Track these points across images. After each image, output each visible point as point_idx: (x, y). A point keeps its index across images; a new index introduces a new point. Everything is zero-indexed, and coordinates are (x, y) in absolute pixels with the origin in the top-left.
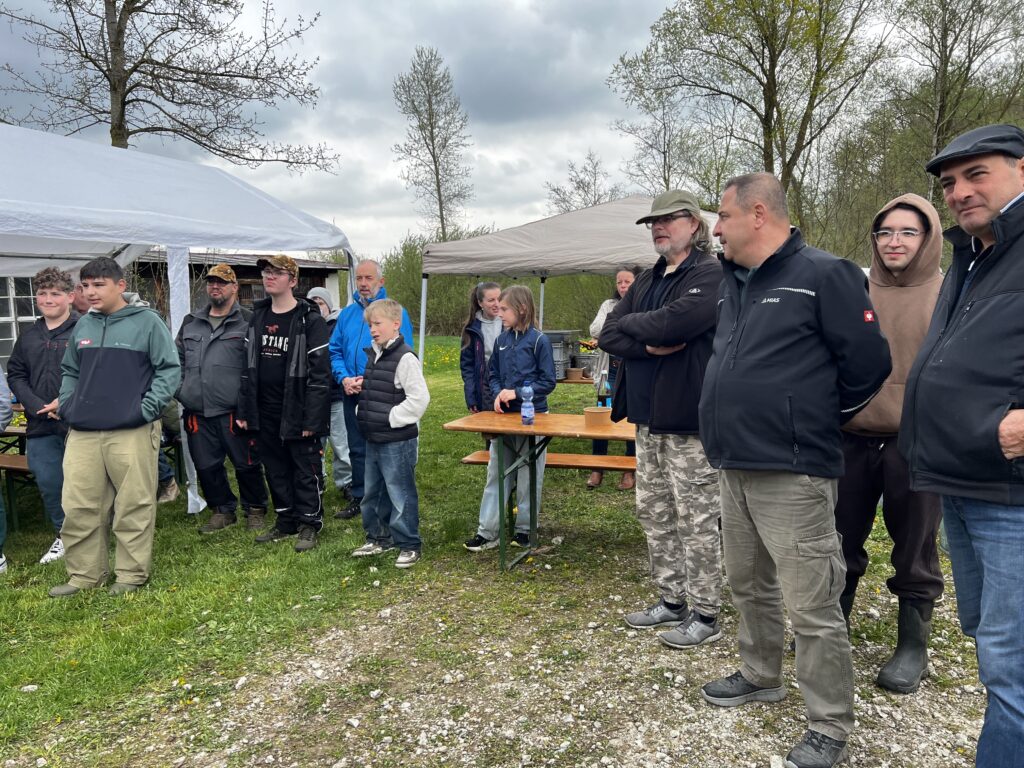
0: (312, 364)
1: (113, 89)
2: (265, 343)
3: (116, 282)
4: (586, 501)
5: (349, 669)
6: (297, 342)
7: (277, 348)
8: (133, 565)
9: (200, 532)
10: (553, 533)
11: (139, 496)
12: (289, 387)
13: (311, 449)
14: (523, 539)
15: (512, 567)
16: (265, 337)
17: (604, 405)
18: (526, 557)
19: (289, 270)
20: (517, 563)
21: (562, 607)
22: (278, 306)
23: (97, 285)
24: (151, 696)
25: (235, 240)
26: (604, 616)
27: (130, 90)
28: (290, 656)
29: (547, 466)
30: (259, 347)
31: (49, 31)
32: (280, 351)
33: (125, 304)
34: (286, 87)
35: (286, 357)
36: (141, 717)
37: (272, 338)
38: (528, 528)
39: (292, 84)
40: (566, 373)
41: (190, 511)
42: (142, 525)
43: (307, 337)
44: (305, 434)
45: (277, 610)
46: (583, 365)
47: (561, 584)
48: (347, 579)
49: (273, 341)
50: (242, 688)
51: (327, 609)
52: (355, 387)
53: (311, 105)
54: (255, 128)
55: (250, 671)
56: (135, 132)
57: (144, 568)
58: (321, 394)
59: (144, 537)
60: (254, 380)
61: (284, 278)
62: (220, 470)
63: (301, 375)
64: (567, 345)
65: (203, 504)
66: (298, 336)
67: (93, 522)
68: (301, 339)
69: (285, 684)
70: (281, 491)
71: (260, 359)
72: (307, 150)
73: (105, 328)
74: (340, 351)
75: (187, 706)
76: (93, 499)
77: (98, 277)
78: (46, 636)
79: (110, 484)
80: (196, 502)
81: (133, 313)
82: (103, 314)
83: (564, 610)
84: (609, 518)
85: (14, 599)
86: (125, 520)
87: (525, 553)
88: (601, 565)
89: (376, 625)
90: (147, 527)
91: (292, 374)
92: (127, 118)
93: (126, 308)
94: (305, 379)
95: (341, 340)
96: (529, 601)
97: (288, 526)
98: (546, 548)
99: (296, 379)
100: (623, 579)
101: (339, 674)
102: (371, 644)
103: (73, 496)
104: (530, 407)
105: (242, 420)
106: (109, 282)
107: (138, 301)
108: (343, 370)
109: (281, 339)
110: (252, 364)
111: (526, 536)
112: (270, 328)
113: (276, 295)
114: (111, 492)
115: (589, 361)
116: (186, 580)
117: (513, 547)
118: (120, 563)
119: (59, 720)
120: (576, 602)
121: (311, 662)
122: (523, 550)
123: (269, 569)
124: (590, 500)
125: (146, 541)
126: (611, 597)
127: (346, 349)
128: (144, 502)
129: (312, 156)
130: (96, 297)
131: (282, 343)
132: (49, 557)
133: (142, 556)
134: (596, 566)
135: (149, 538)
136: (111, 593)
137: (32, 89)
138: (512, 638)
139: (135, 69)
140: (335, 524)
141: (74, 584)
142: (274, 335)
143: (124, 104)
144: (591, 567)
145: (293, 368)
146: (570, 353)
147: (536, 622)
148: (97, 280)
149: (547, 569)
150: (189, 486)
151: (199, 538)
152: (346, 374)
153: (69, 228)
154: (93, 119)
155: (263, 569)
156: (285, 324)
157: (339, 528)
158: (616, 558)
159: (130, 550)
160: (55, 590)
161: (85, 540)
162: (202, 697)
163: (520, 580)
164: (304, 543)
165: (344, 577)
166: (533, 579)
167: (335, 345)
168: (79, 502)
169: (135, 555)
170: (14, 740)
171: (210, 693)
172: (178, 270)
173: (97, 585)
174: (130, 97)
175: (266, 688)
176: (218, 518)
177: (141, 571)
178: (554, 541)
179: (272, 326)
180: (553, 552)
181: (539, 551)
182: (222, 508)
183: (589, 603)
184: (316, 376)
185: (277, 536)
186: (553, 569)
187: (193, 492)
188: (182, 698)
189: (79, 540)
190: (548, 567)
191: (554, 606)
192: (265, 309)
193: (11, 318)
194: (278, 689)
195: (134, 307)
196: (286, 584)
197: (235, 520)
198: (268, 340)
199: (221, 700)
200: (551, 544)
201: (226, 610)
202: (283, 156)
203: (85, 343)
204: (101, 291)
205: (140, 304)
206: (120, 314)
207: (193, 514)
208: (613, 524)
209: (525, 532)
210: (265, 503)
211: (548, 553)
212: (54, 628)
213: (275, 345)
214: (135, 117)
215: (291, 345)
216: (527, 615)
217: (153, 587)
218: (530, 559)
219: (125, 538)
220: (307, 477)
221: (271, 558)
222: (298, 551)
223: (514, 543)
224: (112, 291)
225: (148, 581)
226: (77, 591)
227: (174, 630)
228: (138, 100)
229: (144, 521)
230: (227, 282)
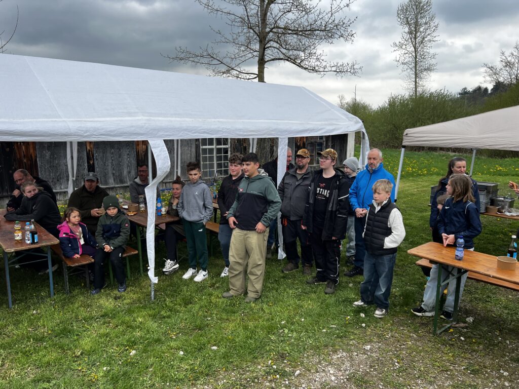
0: (340, 205)
1: (261, 42)
2: (318, 192)
3: (255, 164)
4: (491, 291)
5: (348, 380)
6: (334, 193)
7: (323, 195)
8: (255, 290)
9: (283, 272)
10: (468, 313)
11: (258, 260)
12: (328, 216)
13: (335, 245)
14: (448, 315)
15: (440, 334)
16: (318, 189)
18: (449, 328)
19: (331, 157)
20: (444, 331)
21: (469, 371)
22: (325, 174)
23: (247, 165)
24: (259, 367)
26: (495, 385)
27: (268, 42)
28: (320, 362)
30: (315, 194)
31: (237, 17)
32: (325, 197)
33: (258, 174)
34: (339, 34)
35: (327, 200)
36: (255, 378)
37: (322, 189)
38: (453, 310)
39: (342, 32)
40: (487, 209)
41: (279, 258)
42: (259, 273)
43: (339, 191)
44: (333, 238)
45: (315, 330)
46: (499, 205)
47: (470, 353)
48: (349, 317)
49: (322, 191)
50: (297, 376)
51: (338, 337)
52: (361, 214)
53: (351, 42)
54: (322, 58)
55: (301, 366)
56: (268, 61)
57: (259, 292)
58: (343, 220)
59: (259, 278)
60: (312, 209)
61: (329, 161)
62: (294, 244)
63: (334, 209)
64: (488, 192)
65: (285, 256)
66: (334, 191)
67: (240, 268)
68: (335, 192)
69: (317, 379)
70: (320, 261)
71: (315, 199)
72: (347, 65)
73: (248, 184)
74: (356, 193)
75: (274, 379)
76: (241, 258)
77: (248, 161)
78: (221, 319)
79: (247, 253)
80: (282, 254)
81: (260, 178)
82: (249, 178)
83: (470, 373)
84: (506, 308)
85: (210, 295)
86: (252, 270)
87: (449, 326)
88: (497, 345)
89: (362, 354)
90: (261, 274)
91: (330, 209)
92: (265, 54)
93: (258, 176)
94: (336, 211)
96: (449, 361)
98: (462, 325)
99: (332, 211)
100: (511, 360)
101: (342, 381)
102: (359, 366)
103: (234, 255)
104: (461, 251)
105: (304, 226)
106: (252, 163)
107: (263, 173)
108: (356, 204)
109: (326, 191)
110: (311, 201)
111: (450, 314)
112: (321, 185)
113: (325, 169)
114: (248, 256)
115: (503, 204)
116: (276, 301)
117: (442, 318)
118: (250, 288)
119: (224, 370)
120: (478, 370)
121: (329, 369)
122: (447, 323)
123: (310, 304)
124: (494, 291)
125: (260, 279)
126: (502, 371)
127: (359, 193)
128: (259, 263)
129: (348, 68)
130: (246, 170)
131: (326, 193)
132: (223, 275)
133: (258, 286)
134: (494, 345)
135: (262, 278)
136: (246, 301)
137: (228, 41)
138: (437, 385)
139: (271, 31)
140: (345, 279)
141: (231, 293)
142: (323, 189)
143: (264, 49)
144: (490, 345)
145: (330, 206)
146: (490, 196)
147: (452, 377)
148: (247, 163)
149: (461, 340)
150: (279, 246)
151: (282, 275)
152: (358, 206)
154: (250, 55)
155: (309, 302)
156: (329, 184)
157: (346, 282)
158: (508, 342)
159: (254, 283)
160: (225, 294)
161: (236, 275)
162: (280, 376)
163: (444, 344)
164: (329, 290)
165: (348, 316)
166: (453, 345)
168: (235, 259)
169: (256, 286)
170: (207, 375)
171: (284, 375)
173: (240, 295)
174: (268, 45)
175: (308, 379)
176: (290, 266)
177: (258, 293)
178: (467, 319)
179: (322, 184)
180: (466, 328)
181: (457, 325)
182: (293, 261)
183: (486, 372)
184: (341, 211)
185: (317, 282)
186: (465, 341)
187: (281, 250)
188: (272, 373)
189: (234, 275)
190: (462, 338)
191: (464, 369)
192: (319, 175)
193: (214, 147)
194: (314, 381)
195: (261, 175)
196: (320, 315)
197: (298, 267)
198: (320, 191)
199: (289, 380)
200: (465, 322)
201: (293, 324)
202: (334, 69)
203: (241, 190)
204: (249, 167)
205: (264, 174)
206: (255, 178)
207: (280, 260)
208: (508, 313)
209: (450, 311)
211: (463, 328)
212: (224, 316)
213: (323, 193)
214: (269, 54)
215: (331, 194)
216: (447, 371)
217: (262, 302)
218: (452, 330)
219: (252, 278)
220: (332, 258)
221: (313, 296)
222: (326, 293)
223: (442, 316)
224: (252, 168)
225: (260, 297)
226: (232, 296)
227: (270, 330)
228: (270, 47)
229: (259, 271)
230: (305, 158)
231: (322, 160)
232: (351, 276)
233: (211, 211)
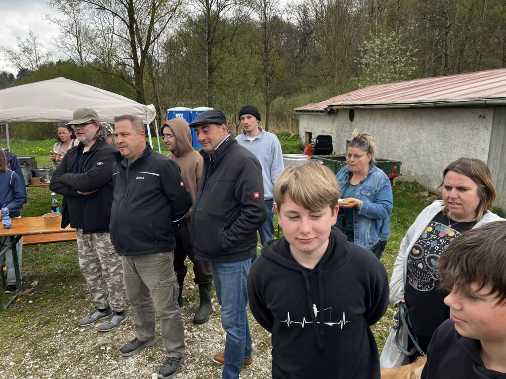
4: (50, 253)
10: (31, 279)
15: (8, 308)
17: (55, 211)
18: (16, 299)
20: (11, 304)
21: (41, 325)
26: (66, 324)
29: (24, 245)
38: (16, 281)
40: (30, 181)
46: (40, 176)
47: (40, 311)
64: (28, 165)
83: (43, 326)
84: (65, 262)
87: (15, 297)
88: (62, 293)
96: (21, 326)
98: (28, 291)
100: (76, 299)
115: (43, 173)
117: (7, 294)
120: (49, 320)
124: (53, 252)
126: (70, 311)
134: (60, 294)
138: (13, 352)
144: (56, 296)
146: (30, 168)
147: (26, 338)
158: (71, 287)
163: (14, 314)
166: (22, 311)
178: (33, 284)
180: (33, 291)
181: (23, 293)
183: (57, 318)
186: (33, 303)
190: (30, 302)
191: (37, 326)
200: (31, 287)
208: (68, 265)
209: (13, 284)
211: (29, 293)
216: (21, 335)
218: (19, 299)
223: (7, 291)
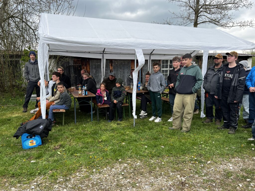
0: (240, 82)
1: (196, 14)
2: (225, 76)
3: (190, 59)
5: (241, 170)
6: (236, 76)
7: (229, 77)
8: (187, 126)
9: (203, 122)
11: (189, 110)
12: (231, 88)
13: (236, 106)
16: (226, 74)
19: (235, 55)
22: (231, 66)
23: (186, 60)
24: (187, 158)
25: (222, 48)
27: (199, 13)
28: (223, 160)
30: (224, 77)
31: (183, 2)
32: (230, 78)
33: (191, 65)
34: (242, 4)
35: (231, 80)
36: (184, 161)
37: (228, 74)
39: (244, 3)
42: (189, 118)
43: (239, 75)
44: (235, 102)
45: (221, 147)
48: (243, 145)
49: (228, 75)
50: (209, 164)
51: (235, 151)
52: (253, 90)
53: (250, 8)
54: (231, 17)
55: (212, 160)
56: (199, 24)
57: (189, 128)
58: (242, 91)
59: (189, 121)
60: (221, 86)
61: (233, 58)
63: (236, 85)
65: (204, 116)
66: (236, 74)
67: (179, 115)
68: (237, 75)
69: (221, 167)
70: (226, 116)
71: (224, 80)
72: (247, 22)
73: (186, 70)
74: (250, 79)
75: (195, 163)
76: (180, 109)
77: (186, 58)
78: (167, 137)
79: (184, 106)
80: (203, 115)
81: (193, 67)
82: (186, 67)
85: (162, 127)
86: (186, 115)
89: (251, 161)
90: (190, 118)
91: (233, 85)
92: (198, 20)
93: (192, 66)
94: (237, 86)
95: (251, 76)
97: (227, 126)
99: (234, 86)
101: (237, 170)
102: (249, 166)
103: (176, 108)
105: (216, 96)
106: (188, 59)
107: (195, 64)
108: (250, 85)
109: (231, 75)
110: (221, 81)
112: (228, 72)
113: (230, 63)
114: (183, 108)
116: (198, 133)
118: (184, 125)
119: (167, 156)
121: (229, 164)
123: (220, 136)
125: (190, 122)
128: (190, 112)
129: (248, 24)
130: (185, 63)
131: (231, 76)
133: (189, 125)
135: (191, 120)
137: (178, 17)
139: (201, 8)
140: (241, 129)
141: (174, 127)
142: (229, 74)
143: (198, 17)
145: (233, 83)
148: (186, 59)
150: (201, 111)
151: (202, 124)
152: (251, 86)
153: (182, 47)
154: (190, 22)
155: (218, 136)
156: (232, 71)
157: (242, 130)
159: (186, 123)
160: (170, 128)
161: (177, 118)
162: (198, 162)
164: (231, 132)
165: (242, 144)
167: (249, 77)
168: (176, 109)
169: (187, 124)
170: (159, 156)
171: (200, 162)
172: (205, 57)
173: (178, 129)
174: (199, 15)
175: (215, 166)
176: (208, 120)
177: (188, 128)
179: (228, 71)
182: (209, 118)
184: (240, 86)
185: (223, 128)
187: (202, 113)
188: (194, 161)
189: (175, 118)
192: (226, 67)
193: (168, 69)
194: (219, 168)
195: (193, 65)
196: (224, 141)
197: (212, 122)
198: (227, 75)
199: (203, 165)
201: (207, 143)
202: (239, 25)
203: (182, 74)
204: (186, 61)
205: (195, 65)
207: (202, 118)
210: (221, 119)
212: (169, 136)
213: (229, 76)
214: (200, 20)
215: (234, 77)
217: (190, 133)
219: (185, 120)
220: (234, 114)
221: (221, 133)
222: (229, 133)
224: (189, 61)
225: (189, 131)
226: (174, 129)
227: (194, 144)
228: (201, 15)
229: (190, 117)
230: (219, 59)
231: (229, 57)
232: (246, 128)
233: (164, 87)
